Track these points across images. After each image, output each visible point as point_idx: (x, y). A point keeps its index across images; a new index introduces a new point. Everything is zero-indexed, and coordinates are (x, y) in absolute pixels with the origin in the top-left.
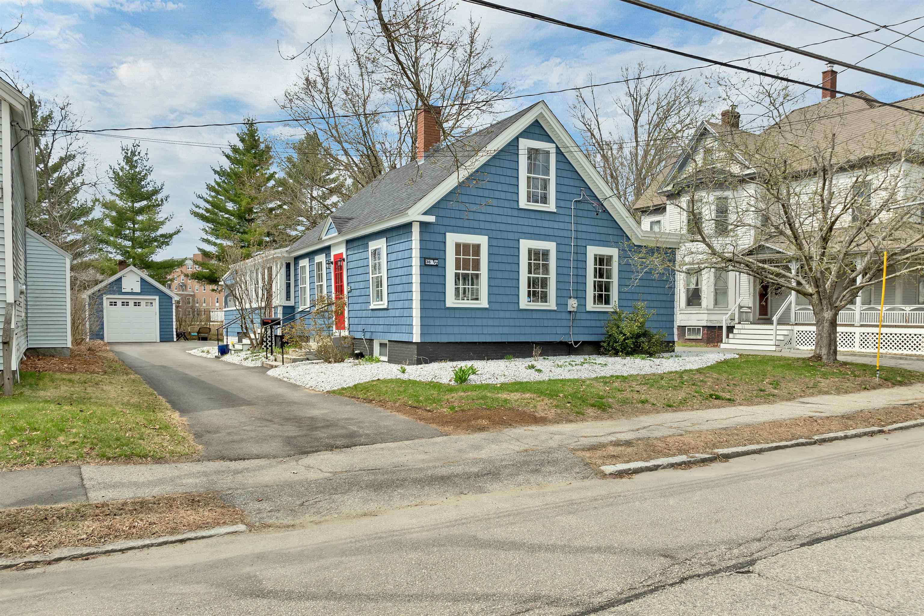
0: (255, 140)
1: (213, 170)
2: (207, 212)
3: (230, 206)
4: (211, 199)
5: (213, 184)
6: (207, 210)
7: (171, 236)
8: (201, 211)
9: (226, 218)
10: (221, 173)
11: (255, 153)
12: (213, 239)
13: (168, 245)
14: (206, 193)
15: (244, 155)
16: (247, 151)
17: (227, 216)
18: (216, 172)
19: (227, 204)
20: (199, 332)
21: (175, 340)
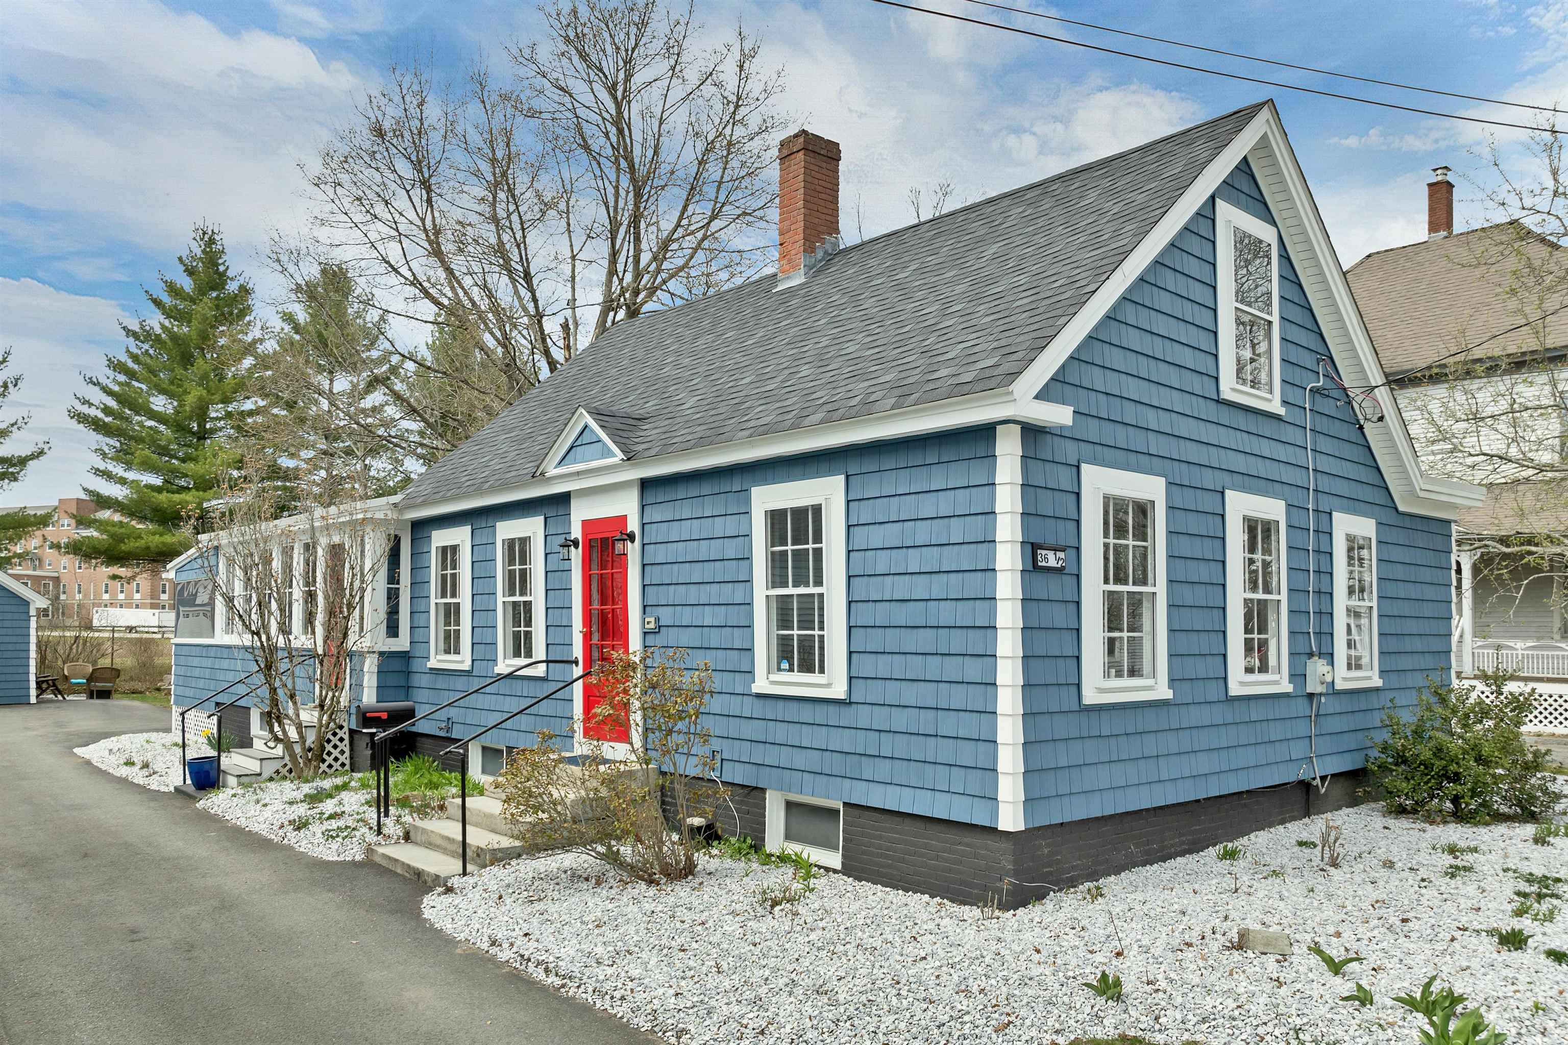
0: (217, 272)
1: (124, 328)
2: (107, 415)
3: (159, 403)
4: (116, 388)
5: (124, 358)
6: (107, 410)
7: (23, 462)
8: (93, 412)
9: (150, 428)
10: (144, 335)
11: (217, 298)
12: (118, 470)
13: (16, 479)
14: (107, 376)
15: (193, 301)
16: (202, 290)
17: (151, 423)
18: (129, 332)
19: (151, 399)
20: (91, 679)
21: (33, 700)
